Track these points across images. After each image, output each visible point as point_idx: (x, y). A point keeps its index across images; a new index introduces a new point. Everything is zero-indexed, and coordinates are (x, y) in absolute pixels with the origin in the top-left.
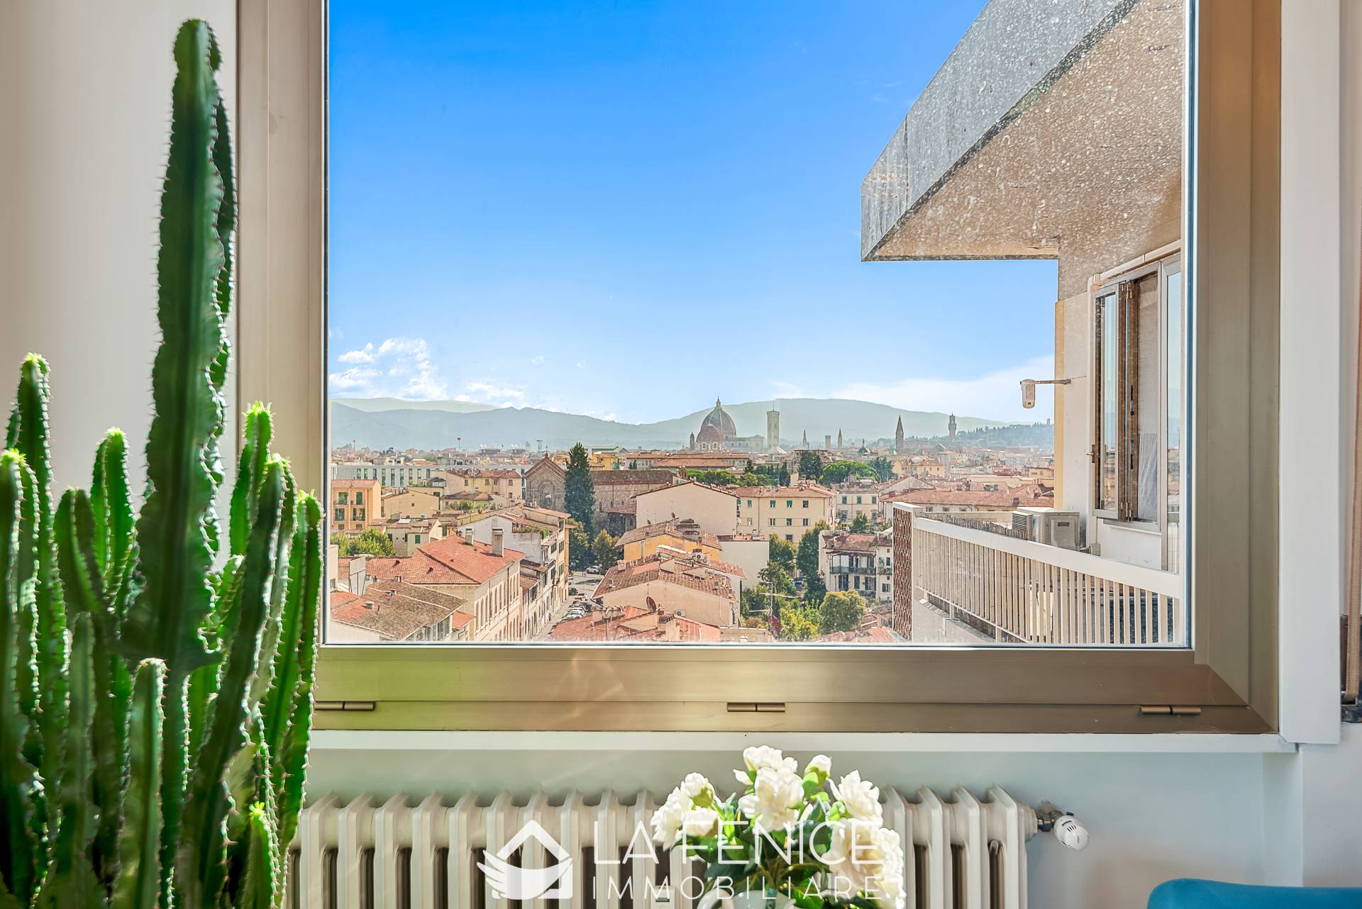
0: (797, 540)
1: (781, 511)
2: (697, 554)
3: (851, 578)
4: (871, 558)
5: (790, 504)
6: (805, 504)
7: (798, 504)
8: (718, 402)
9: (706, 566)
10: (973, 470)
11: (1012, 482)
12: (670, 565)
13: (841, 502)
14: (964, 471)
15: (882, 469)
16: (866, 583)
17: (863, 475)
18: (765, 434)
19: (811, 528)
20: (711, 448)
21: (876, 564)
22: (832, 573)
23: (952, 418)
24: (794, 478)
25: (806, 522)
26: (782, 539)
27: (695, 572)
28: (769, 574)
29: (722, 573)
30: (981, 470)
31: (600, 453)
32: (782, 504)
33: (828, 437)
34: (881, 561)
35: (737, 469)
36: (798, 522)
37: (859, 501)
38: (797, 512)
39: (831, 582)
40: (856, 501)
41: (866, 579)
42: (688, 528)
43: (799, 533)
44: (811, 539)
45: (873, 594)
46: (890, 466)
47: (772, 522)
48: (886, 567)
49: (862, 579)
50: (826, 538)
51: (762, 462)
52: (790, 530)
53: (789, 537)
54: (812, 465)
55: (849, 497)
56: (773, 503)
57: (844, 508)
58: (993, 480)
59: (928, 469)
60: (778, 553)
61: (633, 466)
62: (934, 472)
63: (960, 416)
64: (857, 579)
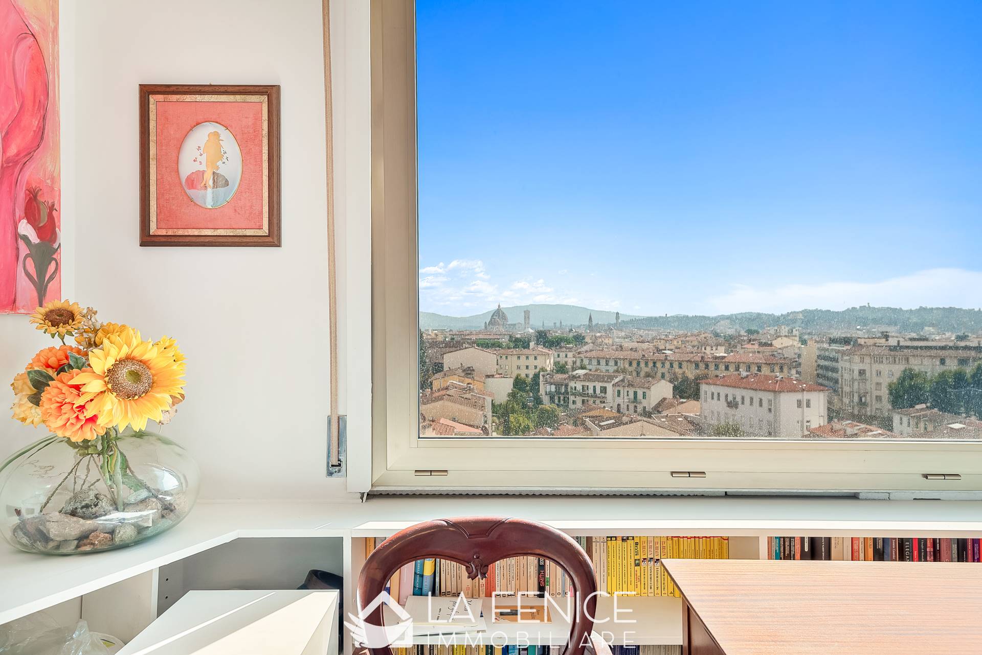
0: (531, 376)
1: (523, 362)
2: (469, 385)
3: (556, 398)
4: (566, 386)
5: (527, 358)
6: (536, 358)
7: (532, 358)
8: (499, 306)
9: (473, 392)
10: (626, 340)
11: (645, 345)
12: (452, 392)
13: (557, 357)
14: (622, 340)
15: (579, 339)
16: (564, 400)
17: (569, 343)
18: (523, 322)
19: (537, 370)
20: (495, 329)
21: (569, 390)
22: (546, 394)
23: (618, 313)
24: (532, 344)
25: (536, 367)
26: (523, 376)
27: (465, 396)
28: (513, 395)
29: (482, 396)
30: (630, 340)
31: (436, 332)
32: (523, 358)
33: (555, 323)
34: (572, 388)
35: (505, 340)
36: (532, 367)
37: (566, 356)
38: (531, 362)
39: (546, 399)
40: (564, 356)
41: (564, 398)
42: (468, 372)
43: (531, 372)
44: (536, 376)
45: (567, 406)
46: (584, 338)
47: (519, 367)
48: (574, 391)
49: (562, 398)
50: (543, 376)
51: (518, 336)
52: (527, 372)
53: (527, 376)
54: (543, 338)
55: (561, 354)
56: (519, 358)
57: (558, 359)
58: (635, 345)
59: (603, 339)
60: (519, 383)
61: (453, 339)
62: (606, 341)
63: (622, 313)
64: (559, 398)
